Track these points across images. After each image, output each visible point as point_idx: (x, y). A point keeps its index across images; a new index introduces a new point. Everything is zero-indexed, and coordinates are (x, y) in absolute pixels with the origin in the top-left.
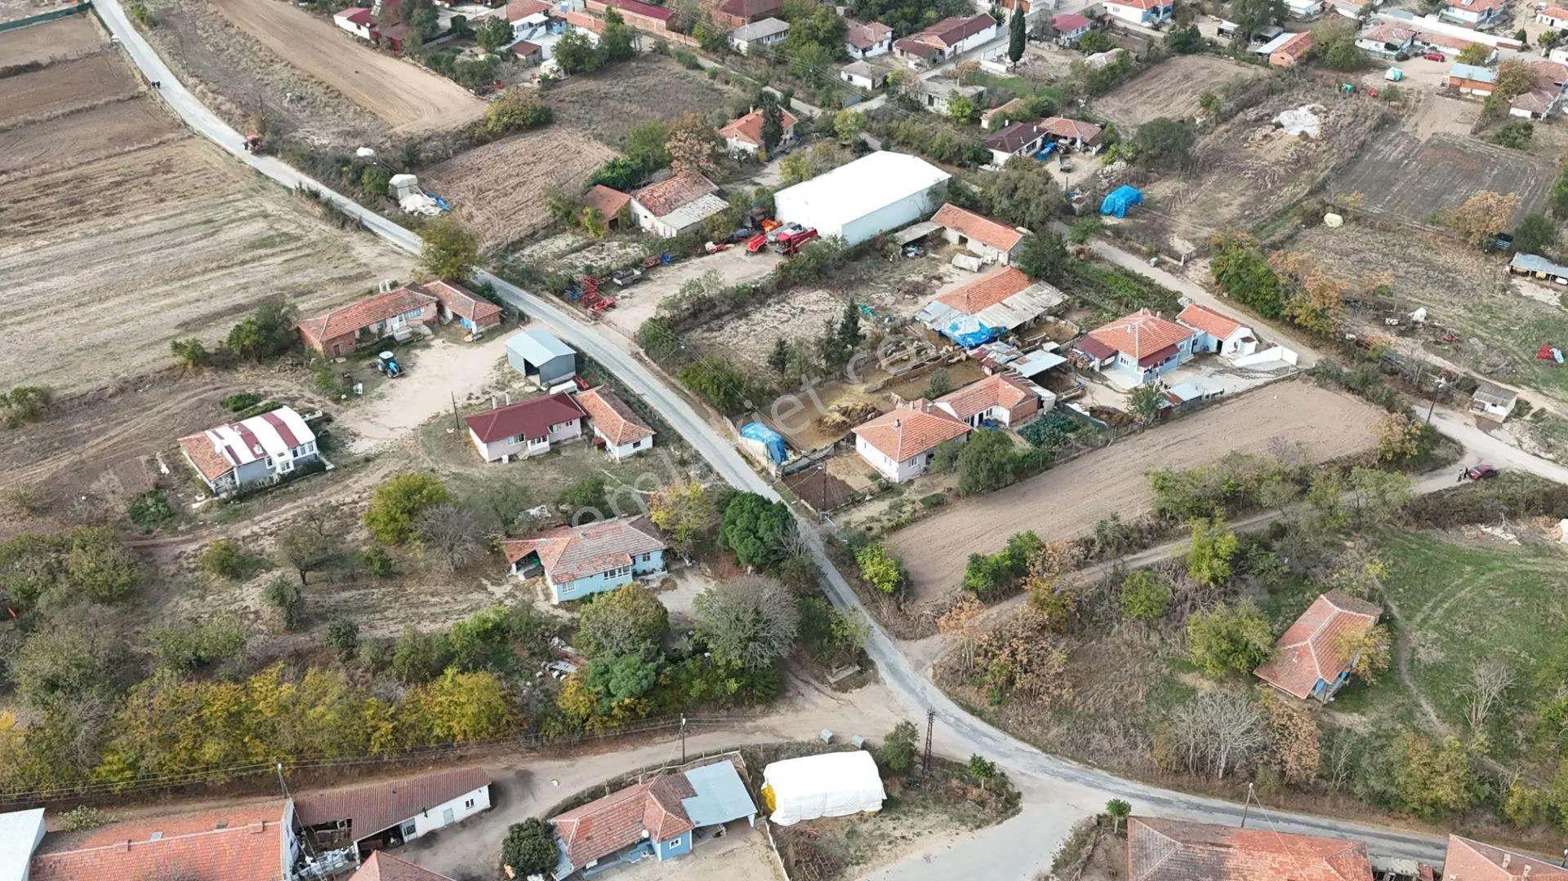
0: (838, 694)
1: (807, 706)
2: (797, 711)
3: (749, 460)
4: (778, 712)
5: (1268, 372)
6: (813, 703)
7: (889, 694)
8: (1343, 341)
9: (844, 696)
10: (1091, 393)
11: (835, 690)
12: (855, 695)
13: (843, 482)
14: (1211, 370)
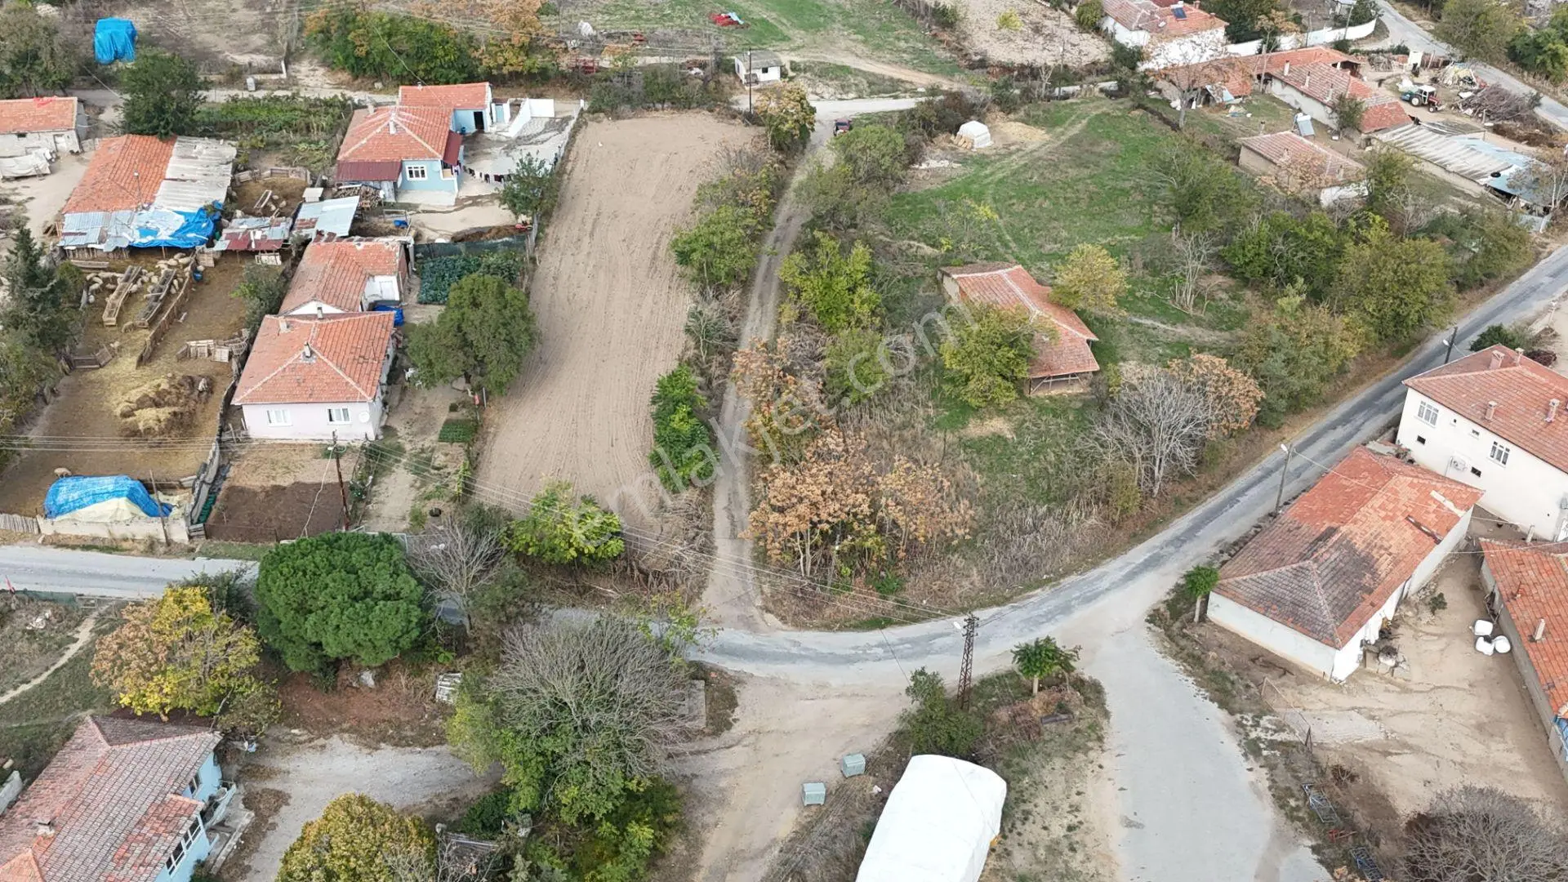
0: (725, 735)
1: (723, 784)
2: (722, 802)
3: (111, 547)
4: (705, 826)
5: (544, 132)
6: (723, 773)
7: (773, 681)
8: (564, 75)
9: (737, 730)
10: (424, 226)
11: (716, 733)
12: (744, 719)
13: (297, 484)
14: (496, 150)
